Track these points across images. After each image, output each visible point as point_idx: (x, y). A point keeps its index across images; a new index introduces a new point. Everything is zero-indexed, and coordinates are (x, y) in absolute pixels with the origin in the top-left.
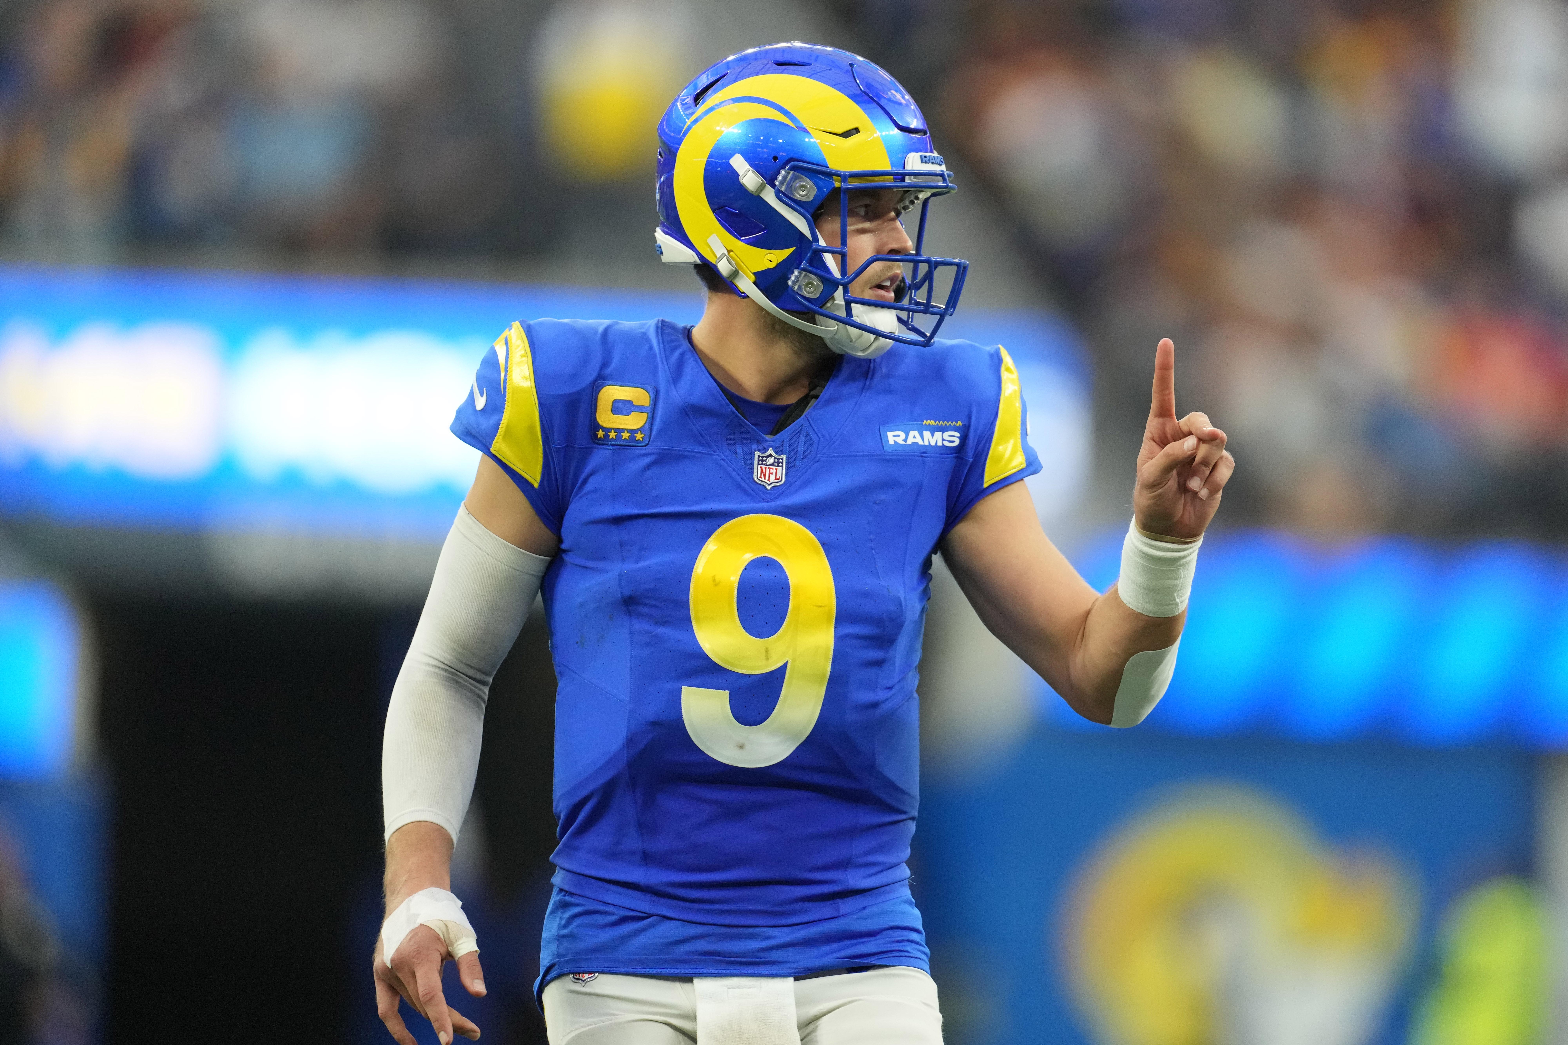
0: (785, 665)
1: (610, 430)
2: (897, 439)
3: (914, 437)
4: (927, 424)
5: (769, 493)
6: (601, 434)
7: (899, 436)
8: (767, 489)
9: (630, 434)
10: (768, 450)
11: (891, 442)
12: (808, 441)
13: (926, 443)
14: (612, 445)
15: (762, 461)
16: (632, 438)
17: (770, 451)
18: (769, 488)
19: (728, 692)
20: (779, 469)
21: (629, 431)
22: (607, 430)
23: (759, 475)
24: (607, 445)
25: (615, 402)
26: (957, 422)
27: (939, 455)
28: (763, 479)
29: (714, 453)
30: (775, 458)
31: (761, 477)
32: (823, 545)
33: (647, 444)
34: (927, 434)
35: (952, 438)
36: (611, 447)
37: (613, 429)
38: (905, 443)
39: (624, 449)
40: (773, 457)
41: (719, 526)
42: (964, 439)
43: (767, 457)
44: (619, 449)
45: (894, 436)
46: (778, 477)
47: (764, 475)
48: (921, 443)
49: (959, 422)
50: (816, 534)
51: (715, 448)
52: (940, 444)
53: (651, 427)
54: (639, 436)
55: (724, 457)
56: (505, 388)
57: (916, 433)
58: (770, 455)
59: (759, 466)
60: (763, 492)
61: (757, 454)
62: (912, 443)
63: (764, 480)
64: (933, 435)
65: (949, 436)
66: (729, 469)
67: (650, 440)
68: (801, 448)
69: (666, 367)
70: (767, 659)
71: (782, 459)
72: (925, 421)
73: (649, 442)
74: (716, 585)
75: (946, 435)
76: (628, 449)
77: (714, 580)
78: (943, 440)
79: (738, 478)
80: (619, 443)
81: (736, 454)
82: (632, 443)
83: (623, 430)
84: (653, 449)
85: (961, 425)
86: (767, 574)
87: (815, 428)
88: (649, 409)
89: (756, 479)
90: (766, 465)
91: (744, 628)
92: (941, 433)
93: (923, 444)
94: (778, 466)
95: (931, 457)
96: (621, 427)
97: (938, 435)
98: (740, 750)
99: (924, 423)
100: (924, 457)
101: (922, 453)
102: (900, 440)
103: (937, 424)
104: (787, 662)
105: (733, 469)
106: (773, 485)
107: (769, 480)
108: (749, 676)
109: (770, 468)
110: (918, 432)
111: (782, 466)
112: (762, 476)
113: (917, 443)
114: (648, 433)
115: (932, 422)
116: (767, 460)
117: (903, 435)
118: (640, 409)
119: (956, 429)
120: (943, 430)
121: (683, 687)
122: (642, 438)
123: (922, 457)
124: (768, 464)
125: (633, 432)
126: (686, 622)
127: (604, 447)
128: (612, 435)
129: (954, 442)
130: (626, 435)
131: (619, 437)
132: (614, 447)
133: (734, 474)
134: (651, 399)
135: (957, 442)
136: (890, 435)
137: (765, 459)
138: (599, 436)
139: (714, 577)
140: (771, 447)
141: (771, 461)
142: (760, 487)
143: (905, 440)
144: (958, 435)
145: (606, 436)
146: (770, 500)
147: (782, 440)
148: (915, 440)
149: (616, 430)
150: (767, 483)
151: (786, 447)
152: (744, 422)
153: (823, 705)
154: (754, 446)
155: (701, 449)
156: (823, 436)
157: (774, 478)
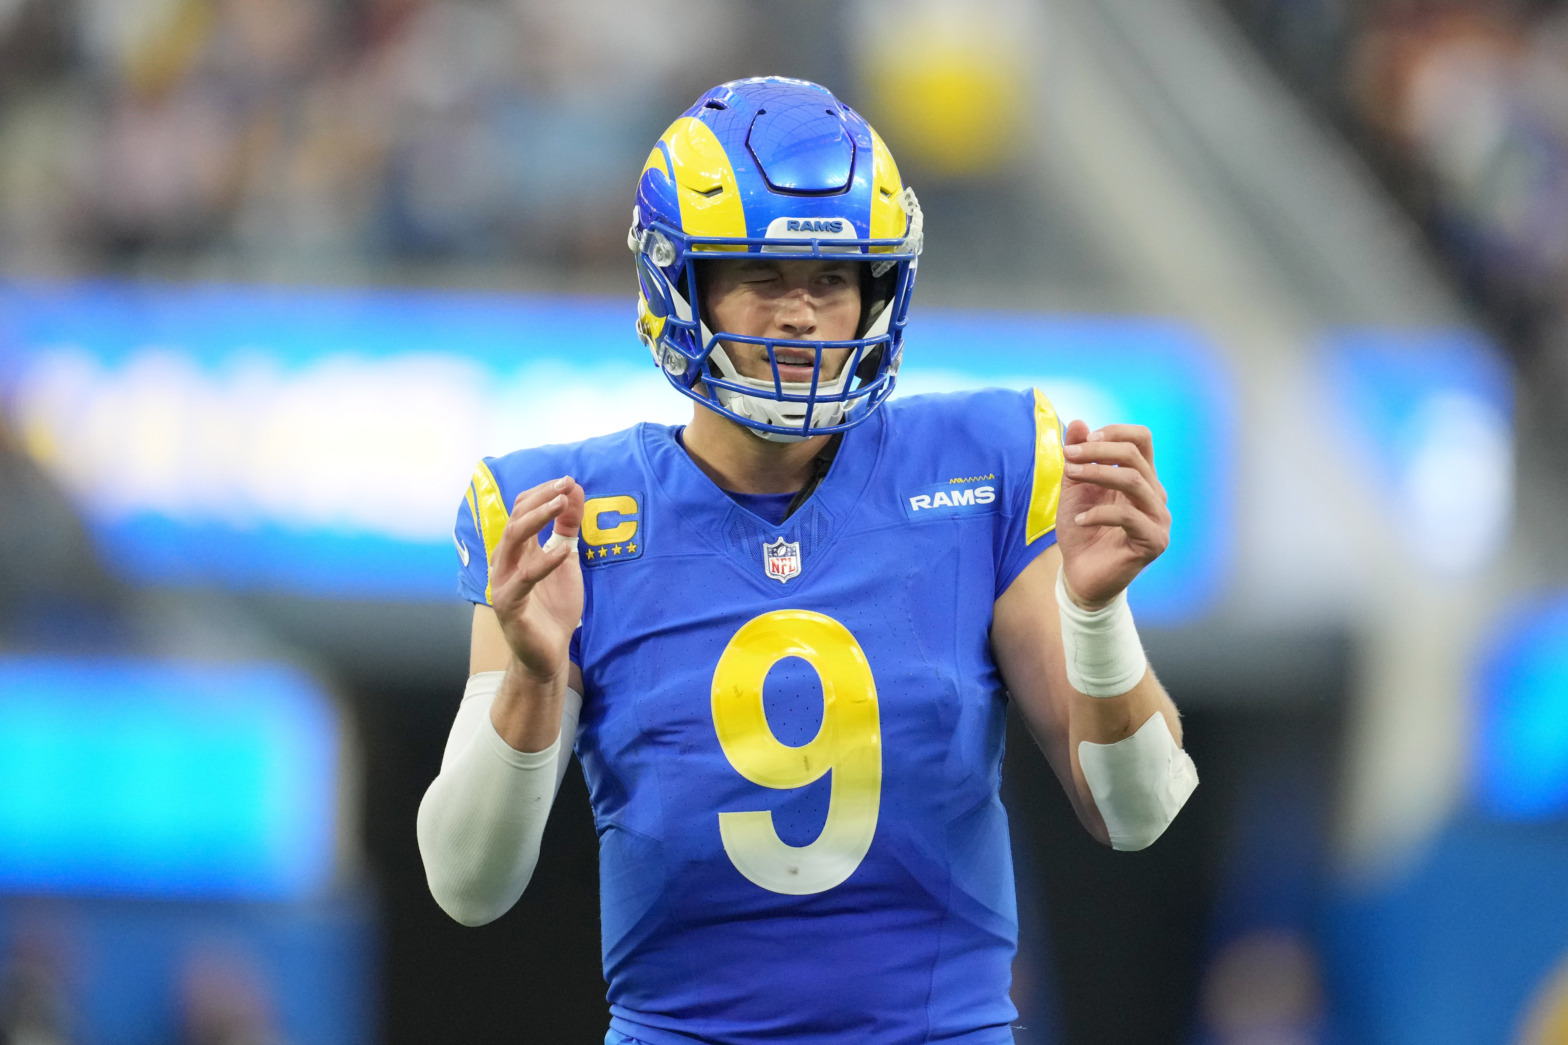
0: (829, 773)
1: (599, 547)
2: (921, 504)
3: (941, 499)
4: (954, 482)
5: (784, 588)
6: (590, 554)
7: (923, 500)
8: (782, 583)
9: (621, 548)
10: (778, 540)
11: (915, 508)
12: (822, 523)
13: (957, 504)
14: (605, 564)
15: (773, 553)
16: (624, 551)
17: (781, 540)
18: (784, 581)
19: (770, 811)
20: (793, 558)
21: (619, 544)
22: (596, 549)
23: (771, 570)
24: (599, 565)
25: (599, 516)
26: (989, 476)
27: (973, 515)
28: (776, 573)
29: (715, 552)
30: (787, 547)
31: (773, 571)
32: (855, 633)
33: (642, 555)
34: (955, 494)
35: (986, 494)
36: (604, 567)
37: (603, 545)
38: (931, 507)
39: (618, 565)
40: (785, 547)
41: (735, 632)
42: (999, 494)
43: (777, 548)
44: (612, 567)
45: (918, 501)
46: (792, 568)
47: (776, 568)
48: (950, 504)
49: (991, 475)
50: (845, 623)
51: (718, 548)
52: (972, 502)
53: (643, 535)
54: (631, 548)
55: (729, 556)
56: (480, 531)
57: (942, 494)
58: (781, 545)
59: (770, 558)
60: (779, 587)
61: (765, 545)
62: (939, 505)
63: (778, 574)
64: (963, 495)
65: (981, 492)
66: (736, 567)
67: (643, 549)
68: (814, 532)
69: (649, 467)
70: (808, 769)
71: (795, 547)
72: (951, 480)
73: (643, 552)
74: (739, 696)
75: (978, 492)
76: (622, 564)
77: (736, 691)
78: (976, 497)
79: (747, 576)
80: (611, 560)
81: (742, 550)
82: (625, 559)
83: (613, 545)
84: (648, 559)
85: (993, 477)
86: (794, 675)
87: (828, 507)
88: (638, 517)
89: (769, 575)
90: (777, 556)
91: (777, 738)
92: (972, 490)
93: (952, 505)
94: (792, 555)
95: (964, 519)
96: (611, 541)
97: (969, 493)
98: (795, 875)
99: (950, 482)
100: (956, 519)
101: (953, 516)
102: (925, 505)
103: (966, 481)
104: (831, 769)
105: (742, 567)
106: (789, 577)
107: (783, 573)
108: (791, 790)
109: (782, 560)
110: (945, 493)
111: (796, 555)
112: (775, 570)
113: (946, 505)
114: (640, 543)
115: (960, 480)
116: (778, 551)
117: (927, 498)
118: (628, 518)
119: (989, 483)
120: (974, 486)
121: (720, 814)
122: (635, 549)
123: (953, 519)
124: (779, 555)
125: (624, 545)
126: (712, 745)
127: (596, 568)
128: (603, 552)
129: (989, 498)
130: (617, 550)
131: (610, 553)
132: (607, 566)
133: (741, 571)
134: (639, 505)
135: (992, 498)
136: (913, 500)
137: (775, 550)
138: (589, 557)
139: (735, 687)
140: (780, 535)
141: (782, 551)
142: (775, 582)
143: (931, 504)
144: (992, 489)
145: (597, 555)
146: (787, 595)
147: (792, 526)
148: (942, 503)
149: (606, 546)
150: (782, 577)
151: (797, 532)
152: (745, 512)
153: (880, 813)
154: (761, 538)
155: (703, 551)
156: (838, 514)
157: (789, 570)
